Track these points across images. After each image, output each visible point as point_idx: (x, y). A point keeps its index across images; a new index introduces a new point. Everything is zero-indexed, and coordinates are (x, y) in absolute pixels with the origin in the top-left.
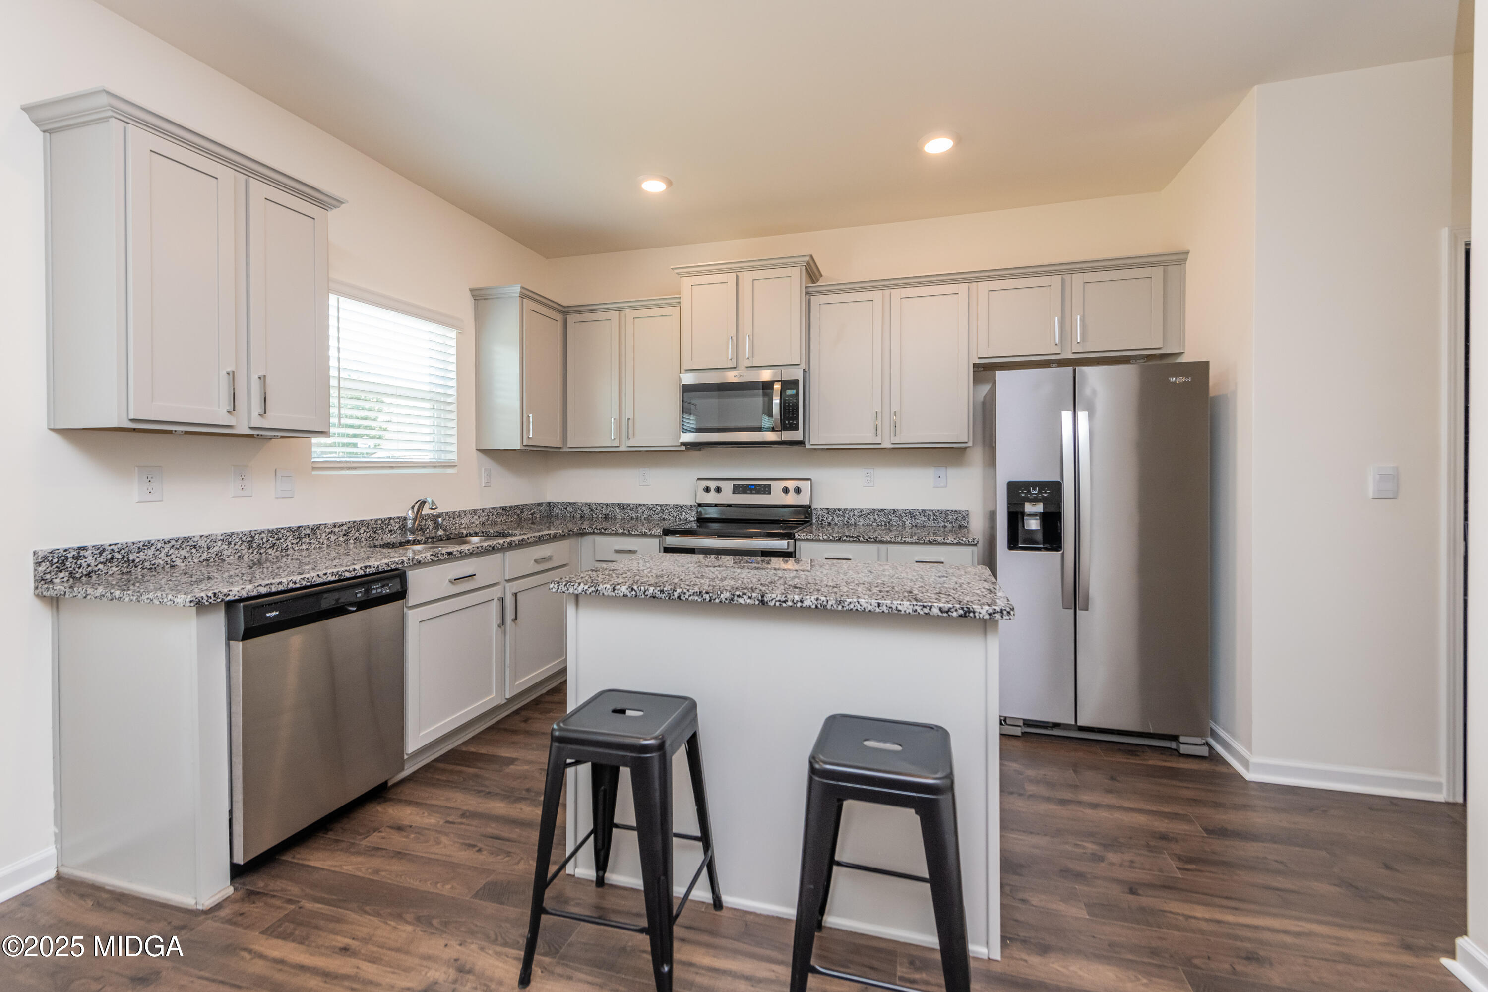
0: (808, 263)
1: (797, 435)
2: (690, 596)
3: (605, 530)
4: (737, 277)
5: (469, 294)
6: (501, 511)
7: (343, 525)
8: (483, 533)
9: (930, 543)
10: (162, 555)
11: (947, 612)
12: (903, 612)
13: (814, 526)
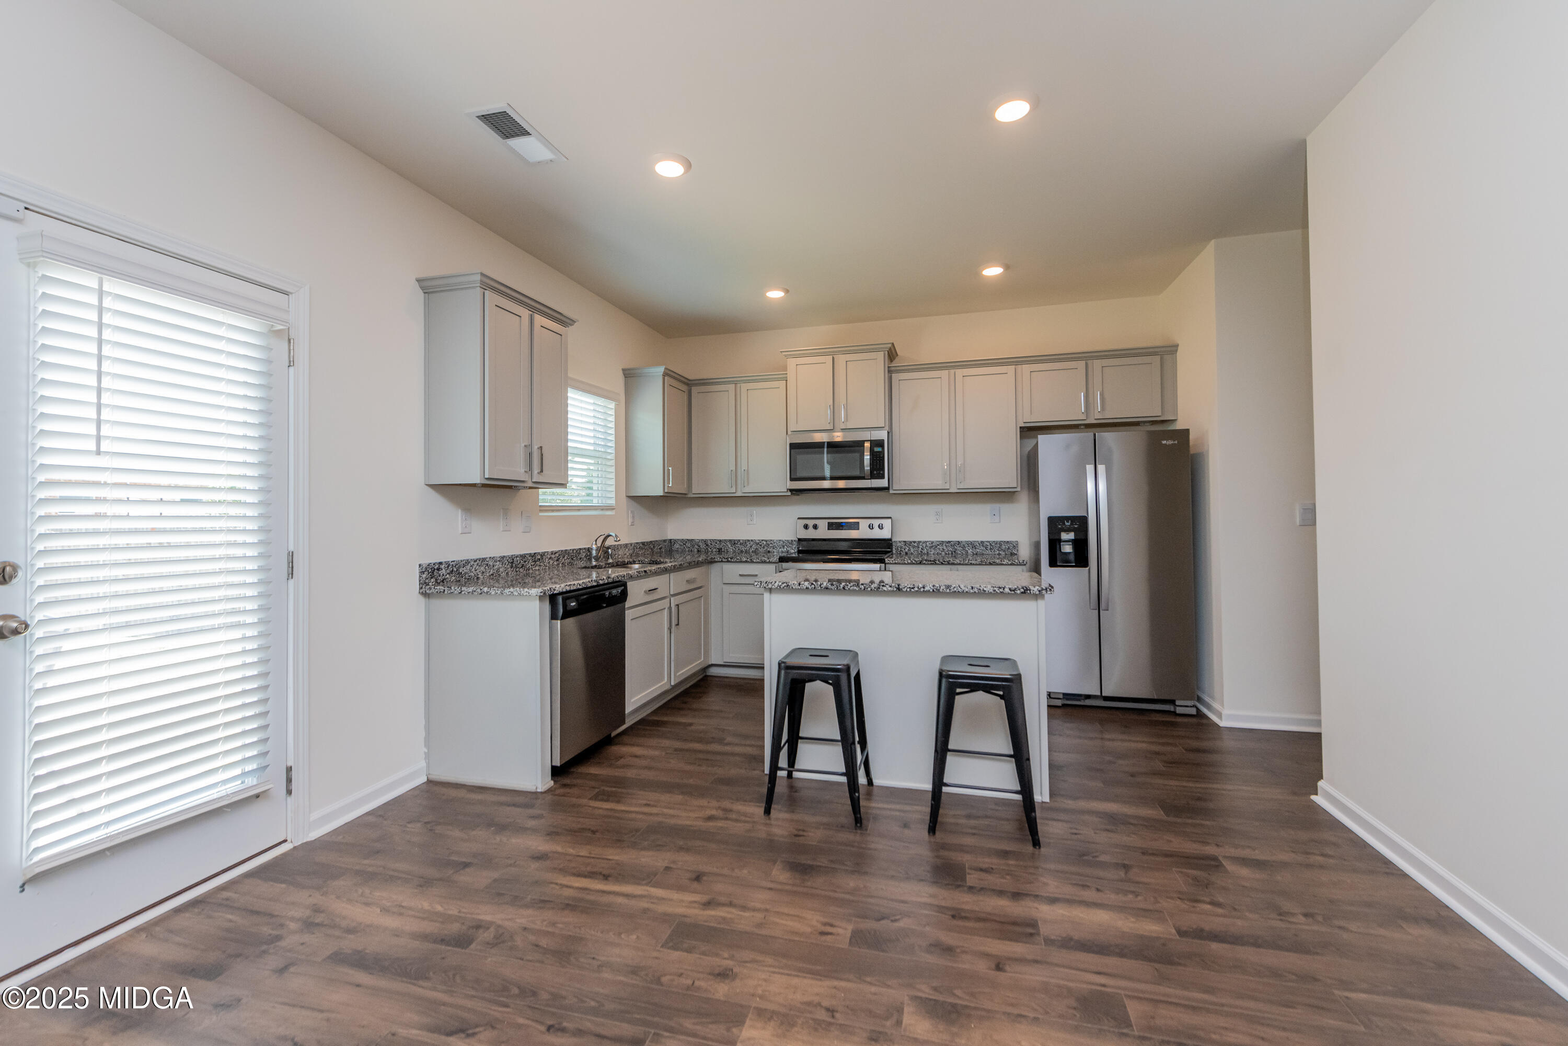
0: (890, 349)
1: (883, 483)
2: (851, 586)
3: (731, 559)
4: (833, 358)
5: (621, 372)
6: (641, 545)
7: (556, 553)
8: (639, 561)
9: (990, 564)
11: (1014, 591)
12: (987, 592)
13: (894, 556)
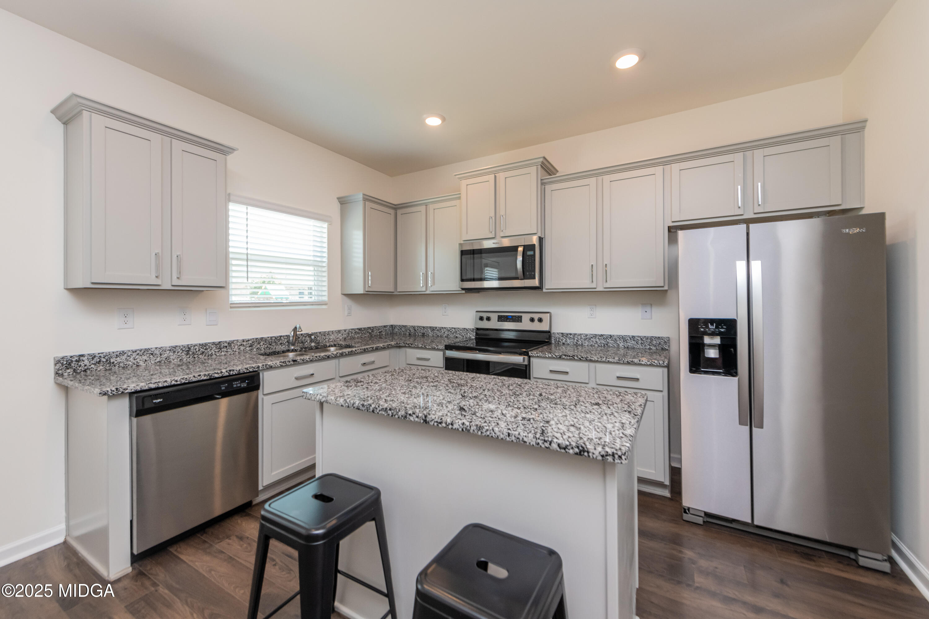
0: (543, 163)
1: (535, 282)
4: (495, 177)
5: (337, 201)
6: (357, 331)
7: (249, 341)
9: (628, 363)
10: (131, 359)
13: (553, 345)
